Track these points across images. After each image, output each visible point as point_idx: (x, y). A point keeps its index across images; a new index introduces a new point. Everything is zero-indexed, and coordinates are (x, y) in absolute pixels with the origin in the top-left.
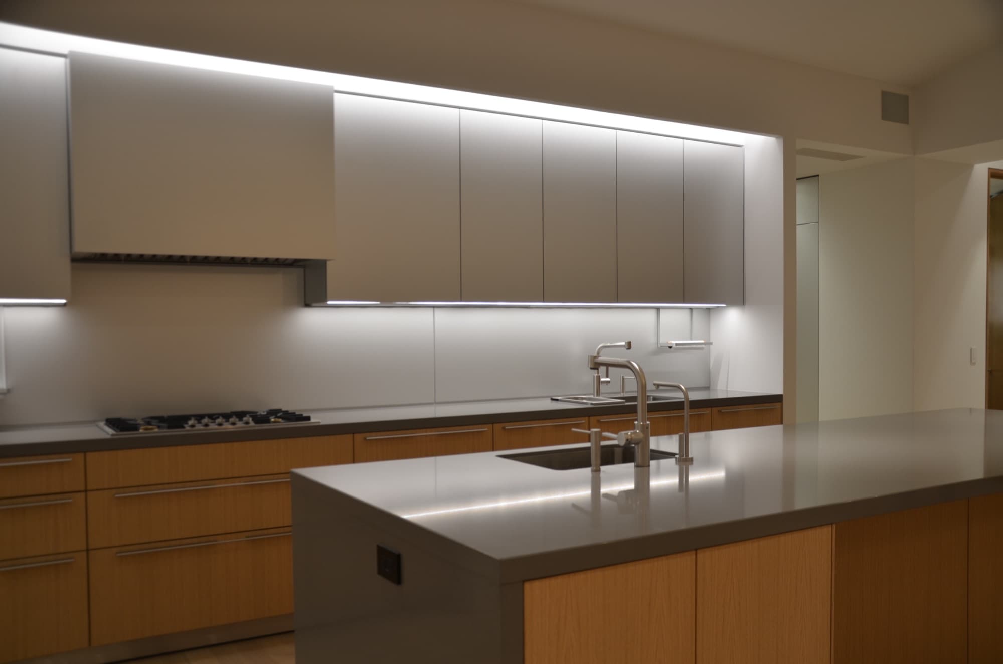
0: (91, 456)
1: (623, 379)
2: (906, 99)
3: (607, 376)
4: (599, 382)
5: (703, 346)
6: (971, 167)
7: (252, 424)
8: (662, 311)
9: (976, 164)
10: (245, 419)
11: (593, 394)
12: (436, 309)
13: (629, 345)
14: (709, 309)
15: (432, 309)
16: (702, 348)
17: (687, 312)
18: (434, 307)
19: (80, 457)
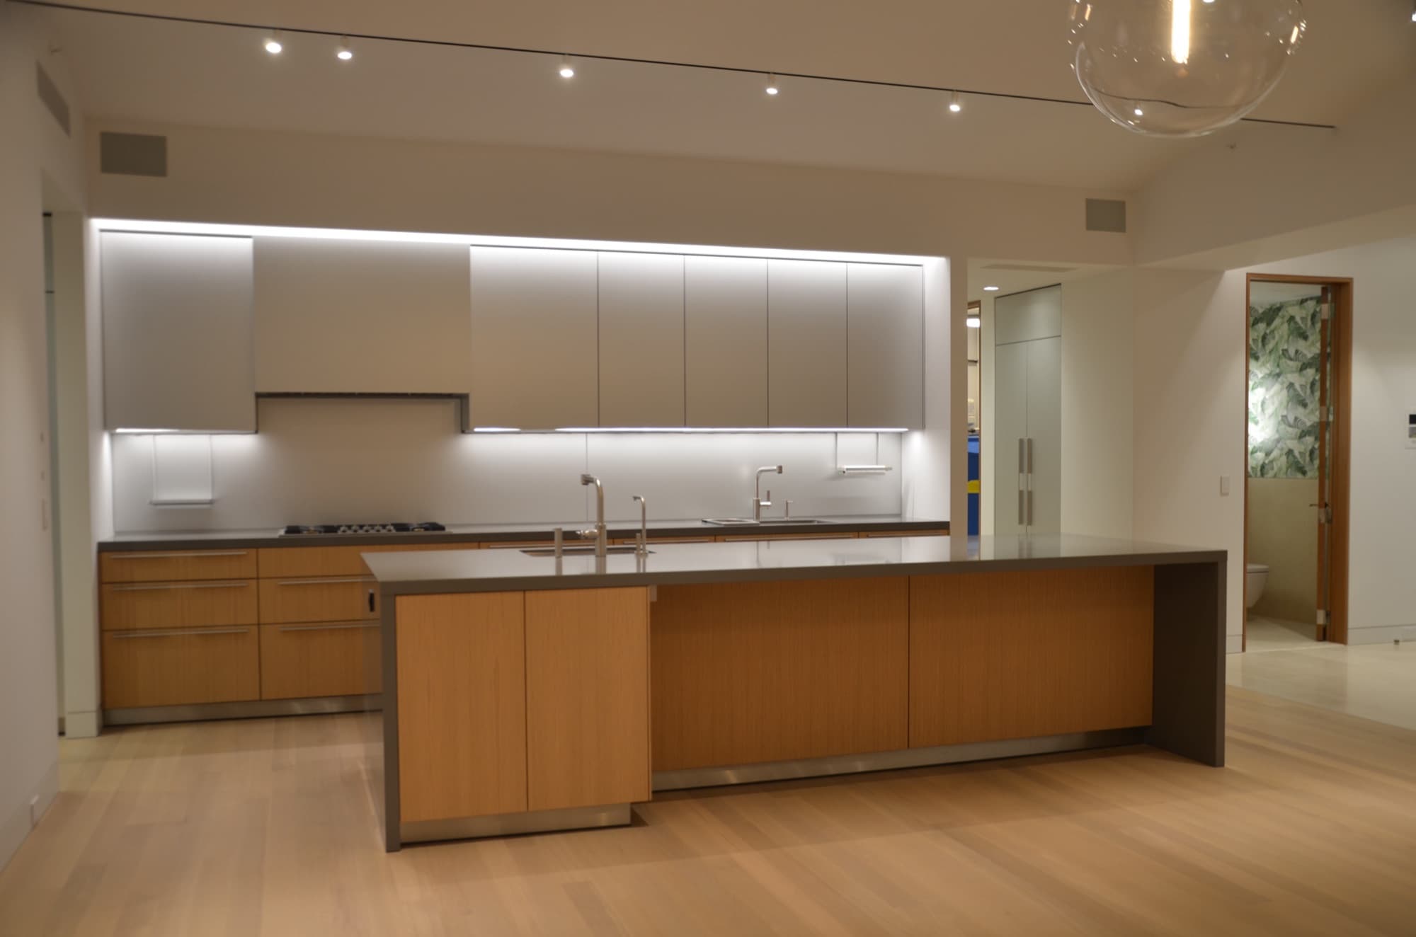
0: (262, 551)
1: (787, 503)
2: (1122, 205)
3: (768, 500)
4: (758, 506)
5: (884, 471)
6: (1219, 274)
7: (394, 531)
8: (839, 435)
9: (1227, 269)
10: (388, 527)
11: (753, 518)
12: (589, 435)
13: (780, 470)
14: (901, 434)
15: (584, 435)
16: (883, 474)
17: (875, 435)
18: (587, 433)
19: (253, 551)
